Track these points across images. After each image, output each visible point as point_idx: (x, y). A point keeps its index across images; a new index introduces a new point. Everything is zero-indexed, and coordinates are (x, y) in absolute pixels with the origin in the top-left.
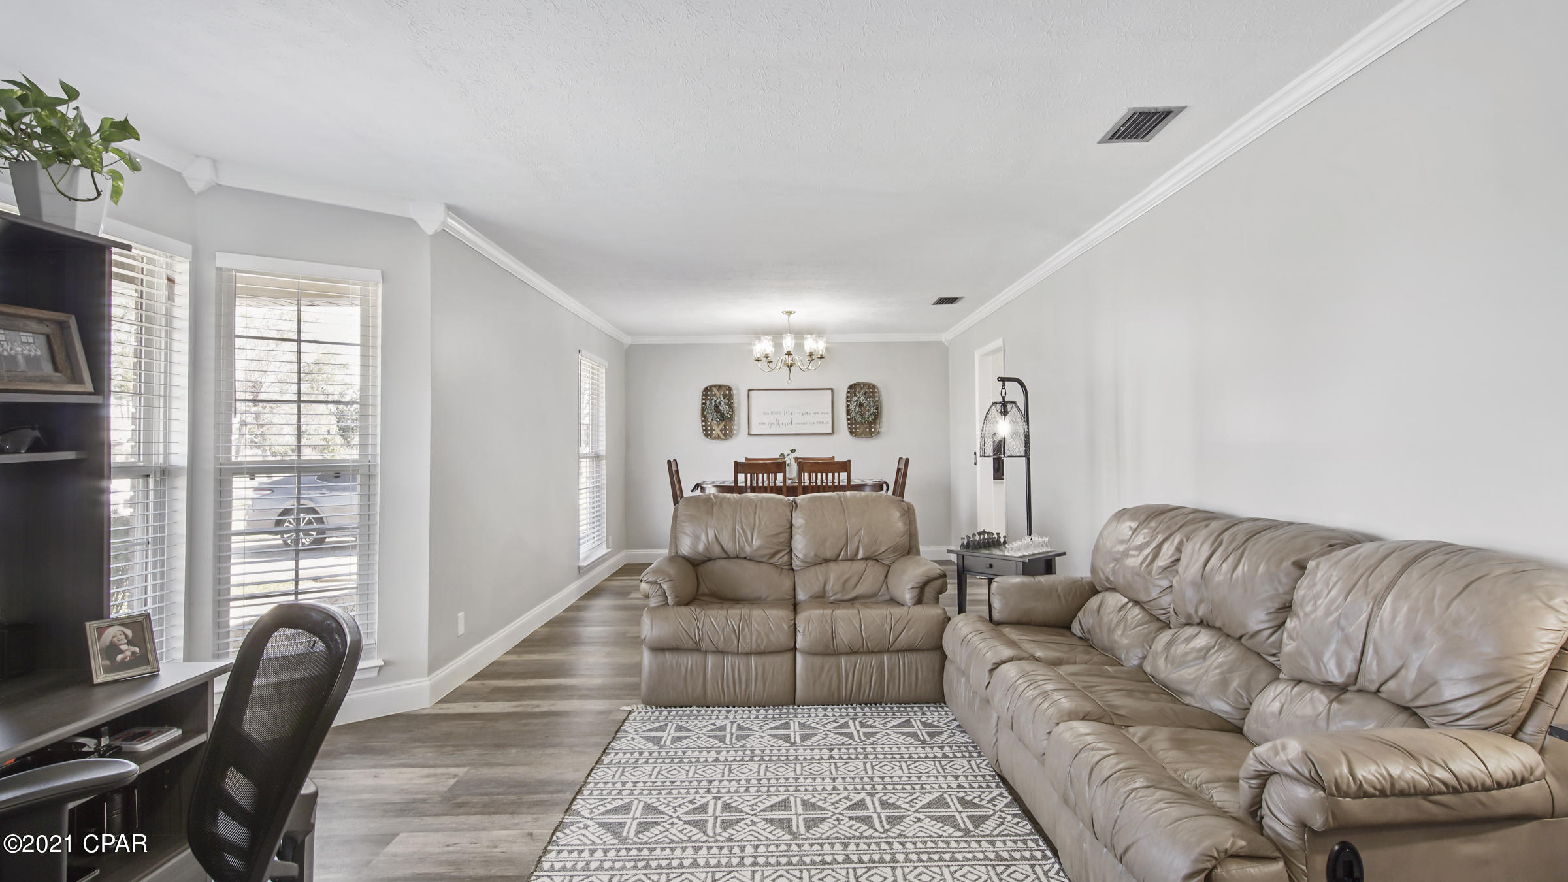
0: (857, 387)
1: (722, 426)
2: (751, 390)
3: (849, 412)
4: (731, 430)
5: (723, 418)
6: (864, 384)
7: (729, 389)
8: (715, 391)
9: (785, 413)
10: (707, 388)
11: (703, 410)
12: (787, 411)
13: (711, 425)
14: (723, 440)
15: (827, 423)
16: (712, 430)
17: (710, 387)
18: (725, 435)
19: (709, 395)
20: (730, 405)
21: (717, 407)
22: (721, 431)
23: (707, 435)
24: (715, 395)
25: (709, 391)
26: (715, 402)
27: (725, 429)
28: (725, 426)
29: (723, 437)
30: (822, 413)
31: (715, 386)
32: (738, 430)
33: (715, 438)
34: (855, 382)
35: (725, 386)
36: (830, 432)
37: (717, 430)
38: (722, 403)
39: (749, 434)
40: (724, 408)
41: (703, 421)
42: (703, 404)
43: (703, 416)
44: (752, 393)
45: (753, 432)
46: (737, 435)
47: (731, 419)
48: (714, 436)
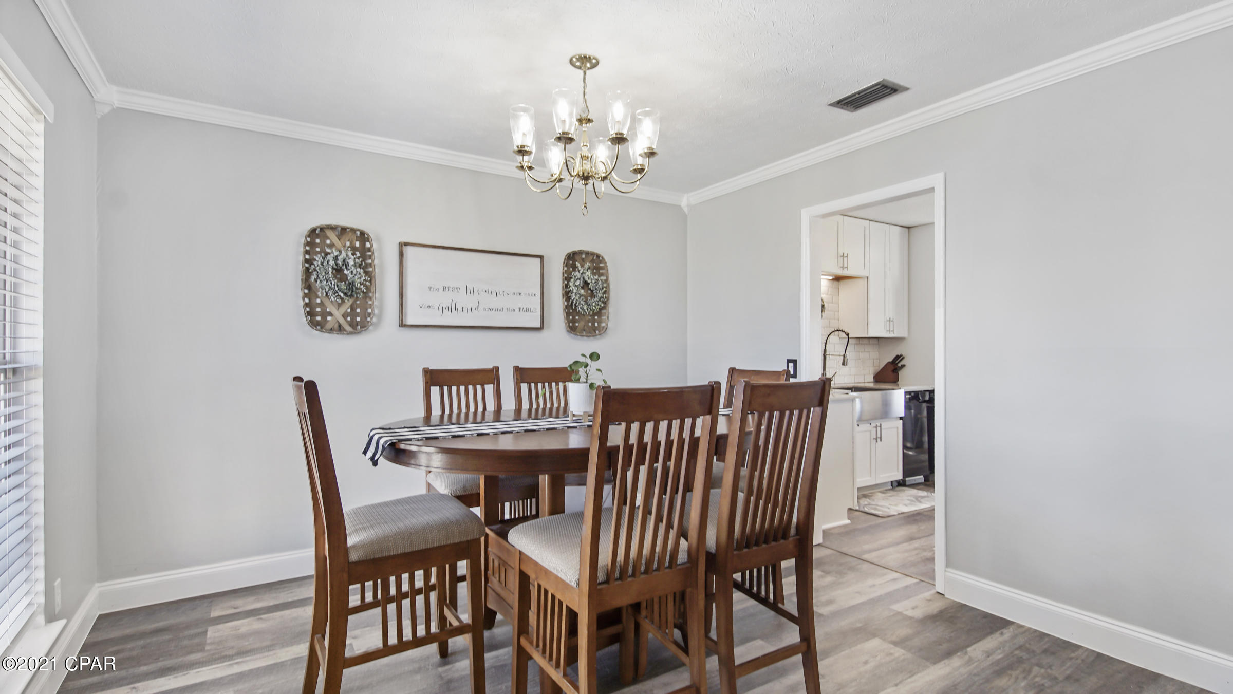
0: (577, 257)
1: (346, 307)
2: (406, 244)
3: (567, 296)
4: (366, 315)
5: (351, 291)
6: (587, 253)
7: (363, 237)
8: (332, 236)
9: (468, 291)
10: (313, 231)
11: (307, 273)
12: (470, 287)
13: (322, 304)
14: (350, 333)
15: (535, 310)
16: (325, 314)
17: (322, 229)
18: (353, 324)
19: (317, 245)
20: (365, 265)
21: (338, 270)
22: (345, 316)
23: (314, 324)
24: (332, 246)
25: (318, 236)
26: (336, 258)
27: (353, 313)
28: (353, 308)
29: (348, 328)
30: (526, 295)
31: (333, 228)
32: (380, 317)
33: (331, 330)
34: (577, 249)
35: (353, 230)
36: (538, 325)
37: (337, 314)
38: (351, 262)
39: (402, 325)
40: (354, 274)
41: (306, 295)
42: (307, 261)
43: (308, 286)
44: (409, 250)
45: (410, 321)
46: (377, 325)
47: (366, 296)
48: (329, 326)
